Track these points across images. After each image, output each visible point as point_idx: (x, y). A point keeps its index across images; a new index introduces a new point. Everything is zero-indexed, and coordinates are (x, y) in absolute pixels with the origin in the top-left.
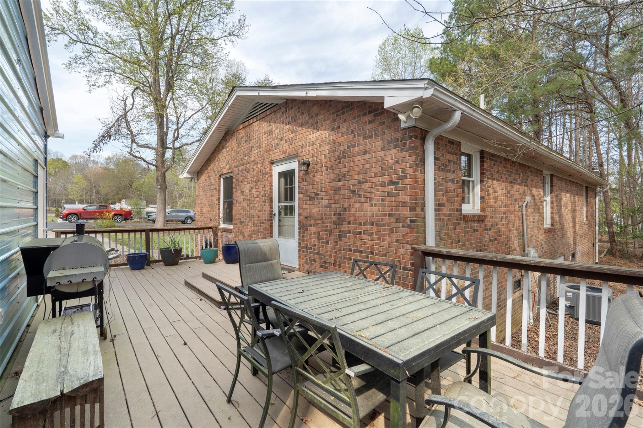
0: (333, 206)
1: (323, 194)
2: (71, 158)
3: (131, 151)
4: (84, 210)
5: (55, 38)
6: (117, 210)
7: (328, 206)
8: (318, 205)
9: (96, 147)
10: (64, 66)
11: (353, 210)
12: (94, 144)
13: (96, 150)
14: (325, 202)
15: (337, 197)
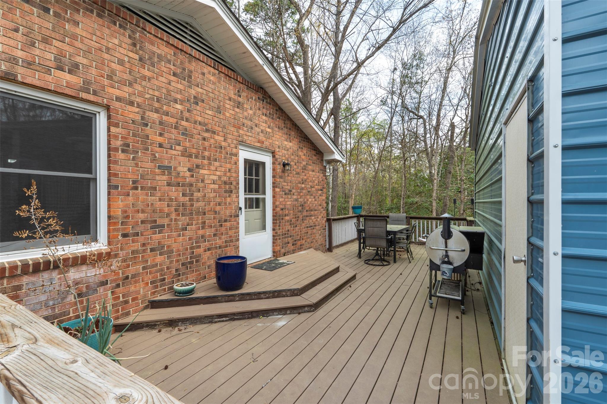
0: (300, 200)
1: (294, 191)
7: (297, 200)
8: (291, 199)
11: (309, 203)
14: (295, 197)
15: (301, 194)
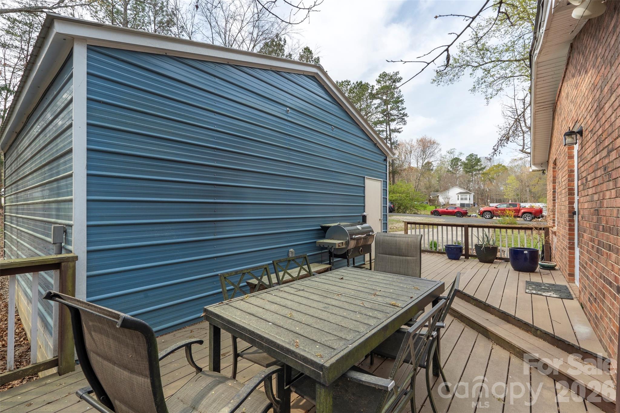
2: (510, 162)
3: (524, 148)
4: (497, 208)
5: (463, 73)
6: (527, 208)
9: (496, 151)
10: (470, 91)
12: (493, 149)
13: (495, 154)
